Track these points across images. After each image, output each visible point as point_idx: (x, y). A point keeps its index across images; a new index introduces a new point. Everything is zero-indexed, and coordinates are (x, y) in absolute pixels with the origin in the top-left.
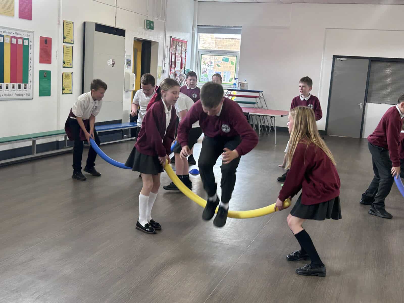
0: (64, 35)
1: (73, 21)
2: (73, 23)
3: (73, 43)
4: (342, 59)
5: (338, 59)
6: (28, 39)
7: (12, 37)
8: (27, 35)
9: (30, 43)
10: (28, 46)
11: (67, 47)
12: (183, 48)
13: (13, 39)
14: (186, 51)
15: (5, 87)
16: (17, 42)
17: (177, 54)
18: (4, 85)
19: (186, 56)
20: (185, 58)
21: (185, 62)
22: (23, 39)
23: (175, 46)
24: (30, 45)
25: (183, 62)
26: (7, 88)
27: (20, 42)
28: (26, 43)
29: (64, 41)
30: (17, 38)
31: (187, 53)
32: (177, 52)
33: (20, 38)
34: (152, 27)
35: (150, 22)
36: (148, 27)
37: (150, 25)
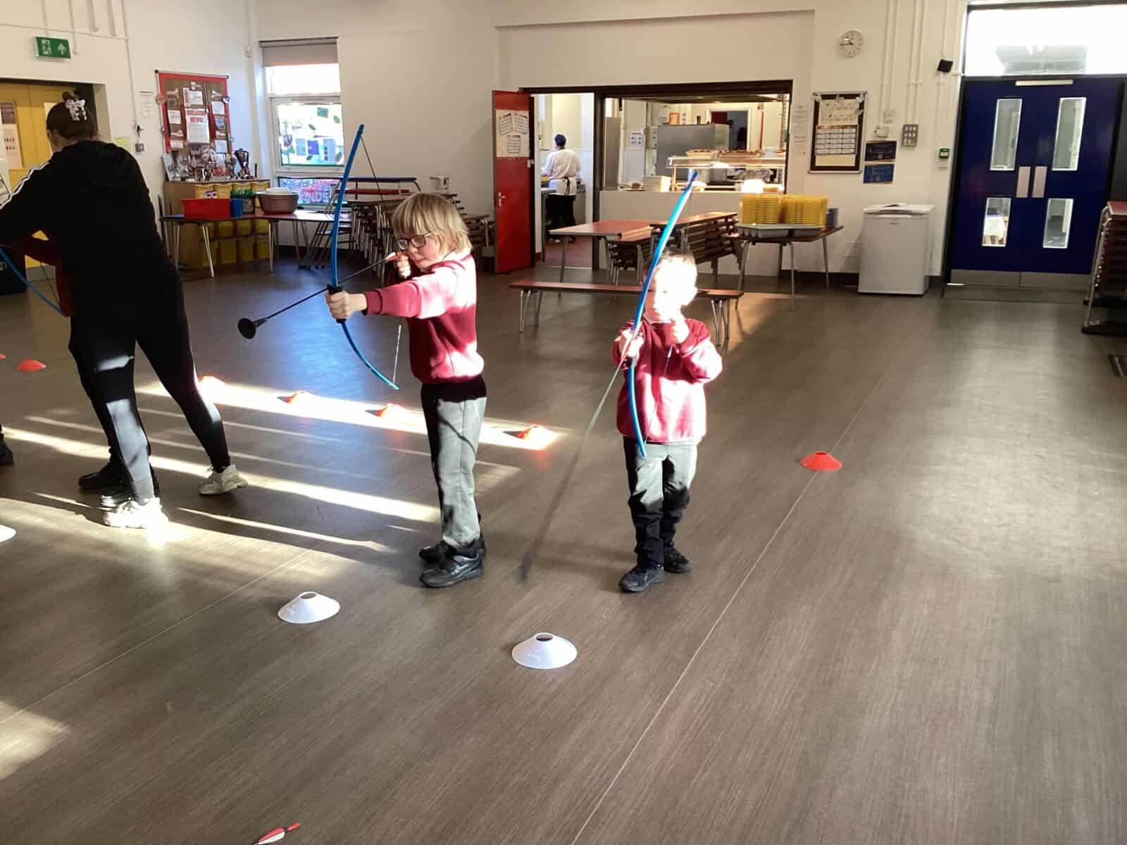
12: (213, 92)
14: (224, 100)
17: (188, 108)
19: (226, 110)
20: (227, 115)
21: (227, 123)
23: (177, 91)
25: (219, 123)
31: (230, 103)
32: (187, 102)
34: (64, 52)
35: (55, 43)
36: (46, 53)
37: (54, 49)
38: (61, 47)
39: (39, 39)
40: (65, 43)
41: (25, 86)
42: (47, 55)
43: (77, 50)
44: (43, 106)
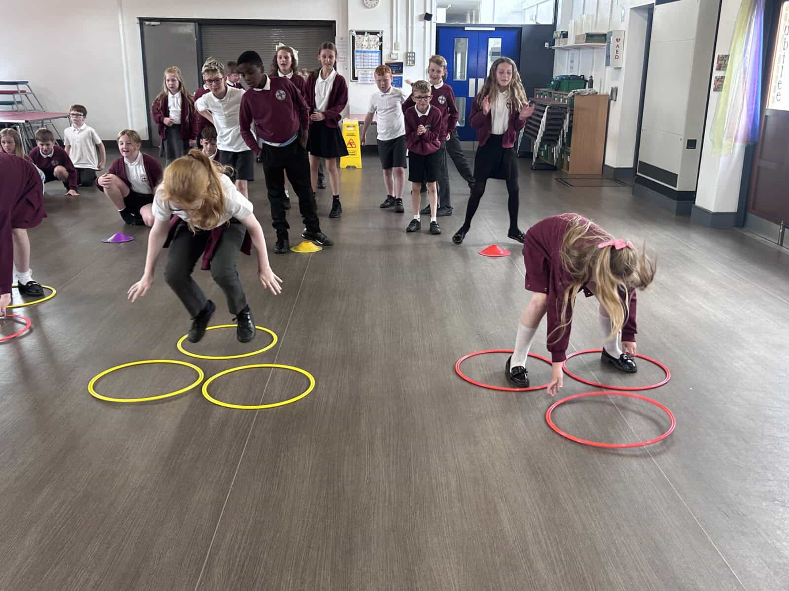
4: (153, 23)
5: (147, 23)
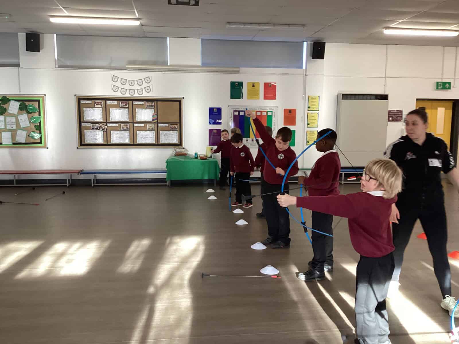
0: (309, 105)
1: (319, 95)
2: (319, 97)
3: (319, 111)
6: (272, 112)
7: (257, 112)
8: (271, 109)
9: (273, 113)
10: (271, 116)
11: (312, 114)
13: (258, 113)
15: (251, 140)
16: (261, 114)
18: (250, 140)
22: (267, 112)
24: (273, 115)
26: (253, 141)
27: (264, 114)
28: (270, 114)
29: (309, 110)
30: (261, 112)
33: (264, 111)
34: (448, 87)
35: (445, 84)
36: (440, 88)
37: (444, 86)
38: (447, 85)
39: (437, 83)
40: (449, 83)
41: (431, 101)
42: (440, 89)
43: (455, 86)
44: (437, 109)
